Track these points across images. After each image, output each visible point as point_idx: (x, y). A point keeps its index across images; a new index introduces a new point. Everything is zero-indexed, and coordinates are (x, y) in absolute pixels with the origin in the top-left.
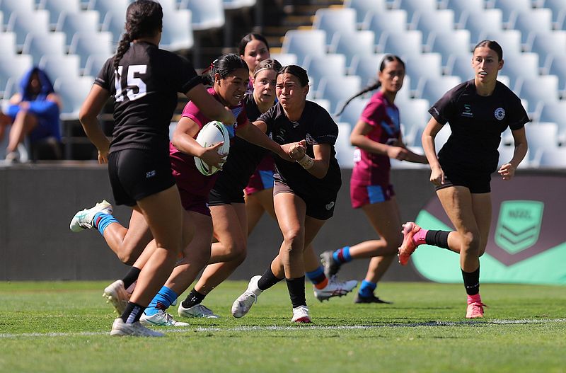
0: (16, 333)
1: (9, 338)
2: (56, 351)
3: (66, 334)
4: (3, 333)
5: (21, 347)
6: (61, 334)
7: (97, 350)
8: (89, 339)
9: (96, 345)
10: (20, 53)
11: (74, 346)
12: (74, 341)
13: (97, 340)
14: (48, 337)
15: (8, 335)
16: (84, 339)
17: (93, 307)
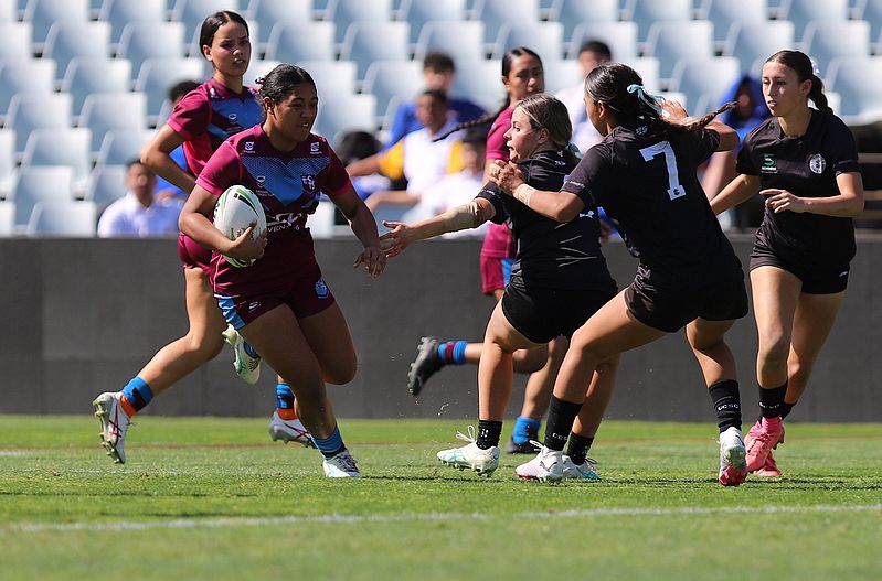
0: (711, 507)
1: (699, 515)
2: (775, 536)
3: (793, 509)
4: (689, 506)
5: (718, 528)
6: (784, 508)
7: (842, 536)
8: (829, 516)
9: (841, 528)
10: (719, 54)
11: (804, 528)
12: (804, 521)
13: (842, 518)
14: (762, 513)
15: (698, 510)
16: (821, 517)
17: (836, 465)
